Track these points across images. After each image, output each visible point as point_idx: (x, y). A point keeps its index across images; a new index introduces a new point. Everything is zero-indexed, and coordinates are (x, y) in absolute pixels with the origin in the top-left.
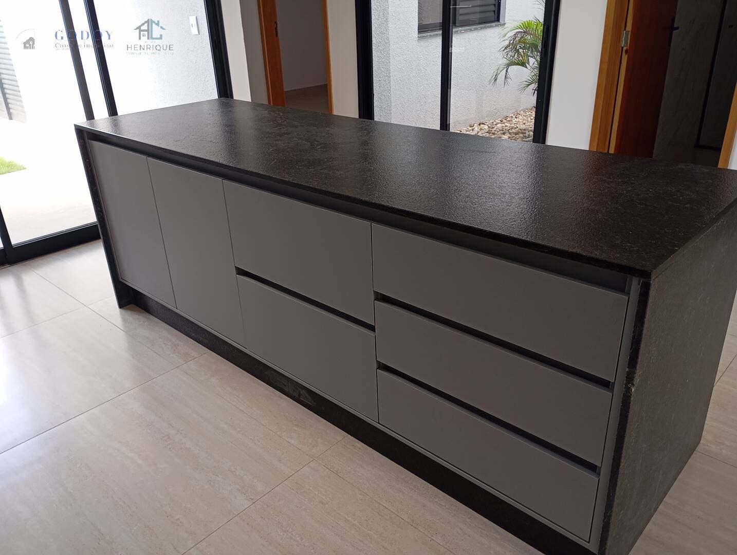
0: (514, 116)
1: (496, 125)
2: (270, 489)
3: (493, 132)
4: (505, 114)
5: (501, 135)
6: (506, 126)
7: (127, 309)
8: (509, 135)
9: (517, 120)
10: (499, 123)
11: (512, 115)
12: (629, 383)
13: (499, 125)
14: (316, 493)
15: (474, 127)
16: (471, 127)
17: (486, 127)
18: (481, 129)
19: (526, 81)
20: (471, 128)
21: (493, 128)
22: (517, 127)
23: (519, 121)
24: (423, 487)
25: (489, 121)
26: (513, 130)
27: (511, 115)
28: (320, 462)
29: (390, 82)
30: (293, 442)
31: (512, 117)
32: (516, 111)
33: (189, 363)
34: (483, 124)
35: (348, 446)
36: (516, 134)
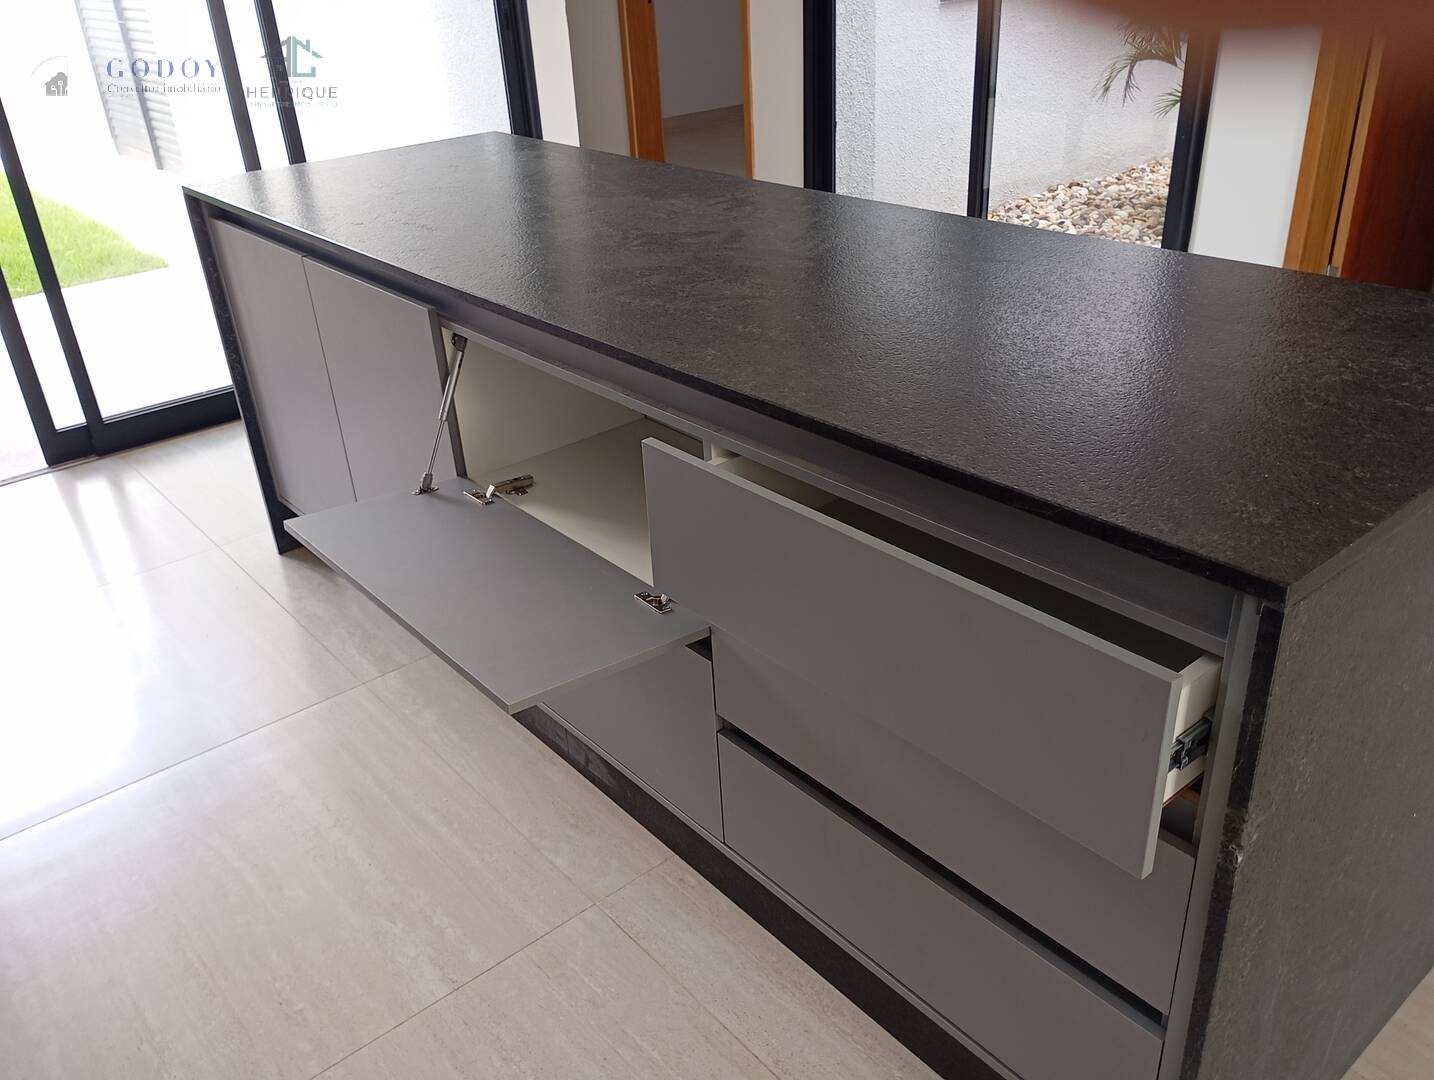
0: (1148, 169)
1: (1106, 186)
2: (492, 963)
3: (1097, 202)
4: (1128, 165)
5: (1112, 210)
6: (1128, 190)
7: (290, 557)
8: (1131, 210)
9: (1153, 176)
10: (1113, 183)
11: (1144, 166)
12: (1230, 842)
13: (1113, 188)
14: (586, 980)
15: (1057, 192)
16: (1050, 191)
17: (1084, 192)
18: (1072, 197)
19: (1170, 94)
20: (1050, 195)
21: (1099, 194)
22: (1152, 193)
23: (1157, 180)
24: (812, 988)
25: (1092, 178)
26: (1143, 200)
27: (1141, 167)
28: (607, 911)
29: (873, 97)
30: (559, 862)
31: (1143, 170)
32: (1155, 158)
33: (387, 675)
34: (1078, 185)
35: (669, 880)
36: (1148, 207)
